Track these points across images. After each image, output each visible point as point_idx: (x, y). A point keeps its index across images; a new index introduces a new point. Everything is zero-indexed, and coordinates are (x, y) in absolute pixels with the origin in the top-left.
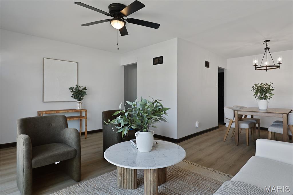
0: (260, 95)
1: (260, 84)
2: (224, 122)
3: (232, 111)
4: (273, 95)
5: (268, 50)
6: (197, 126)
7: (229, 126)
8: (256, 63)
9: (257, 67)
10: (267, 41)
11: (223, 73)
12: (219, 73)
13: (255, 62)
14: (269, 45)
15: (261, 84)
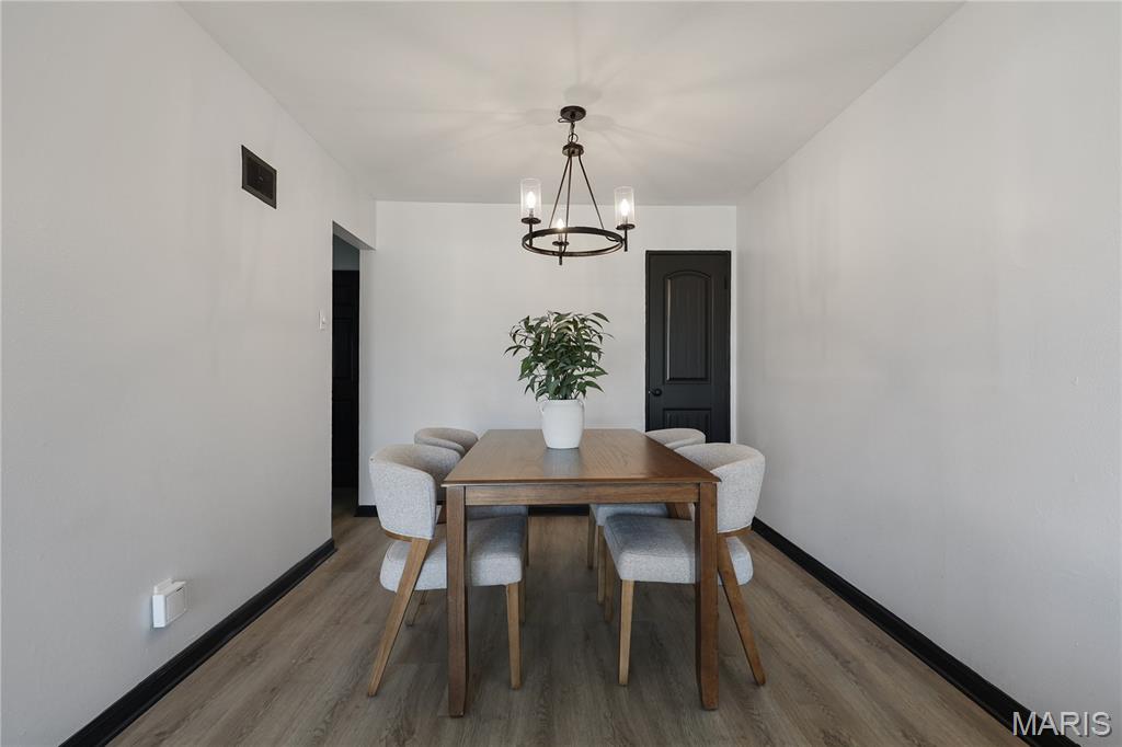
0: (548, 376)
1: (553, 317)
2: (362, 502)
3: (425, 483)
4: (603, 372)
5: (575, 159)
6: (160, 622)
7: (402, 585)
8: (532, 211)
9: (536, 228)
10: (573, 114)
11: (359, 272)
12: (334, 272)
13: (531, 202)
14: (584, 132)
15: (559, 317)
